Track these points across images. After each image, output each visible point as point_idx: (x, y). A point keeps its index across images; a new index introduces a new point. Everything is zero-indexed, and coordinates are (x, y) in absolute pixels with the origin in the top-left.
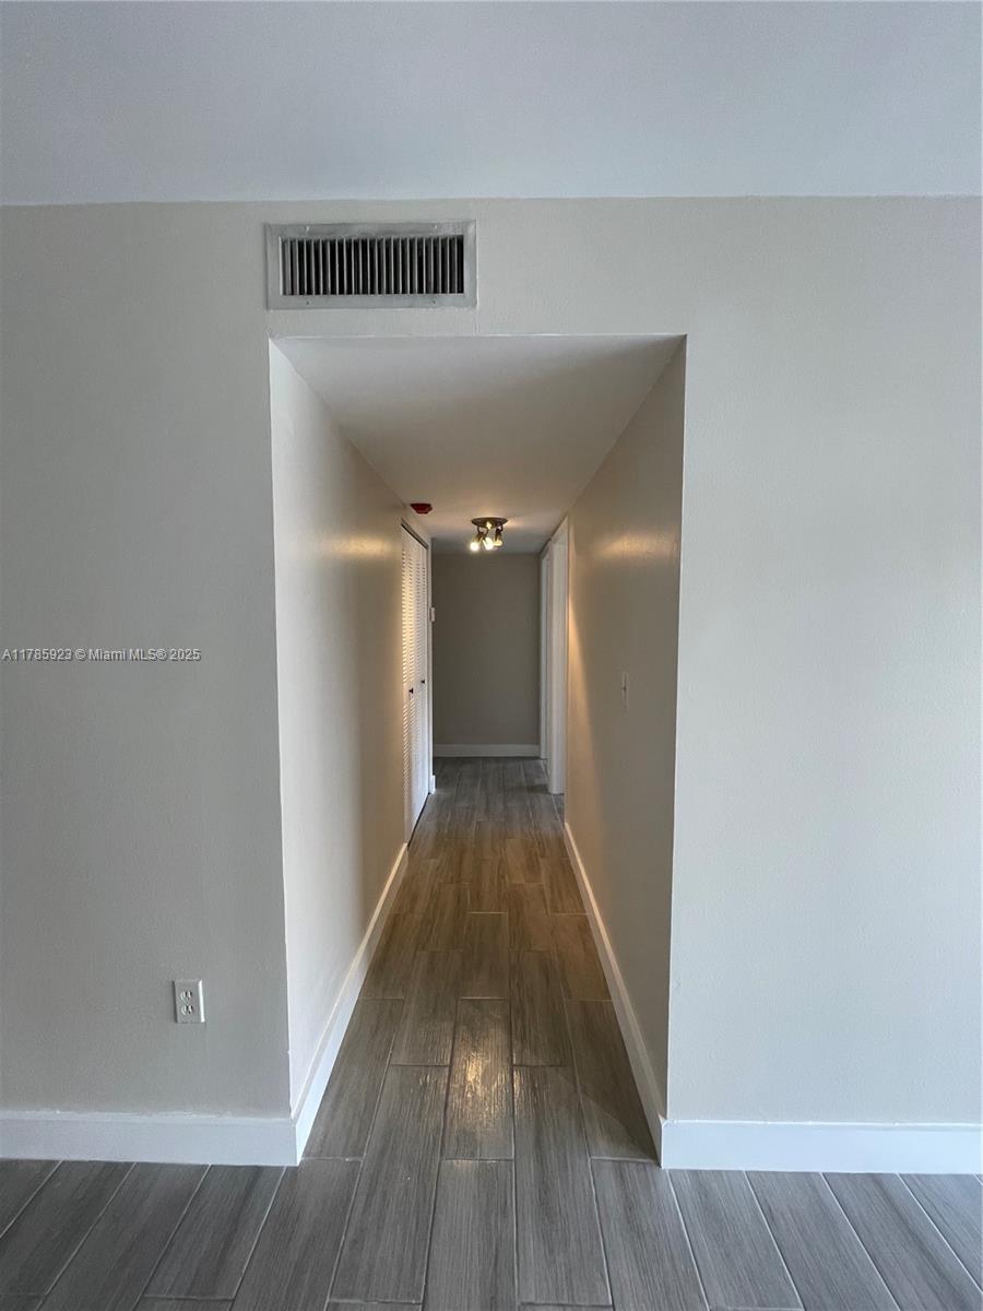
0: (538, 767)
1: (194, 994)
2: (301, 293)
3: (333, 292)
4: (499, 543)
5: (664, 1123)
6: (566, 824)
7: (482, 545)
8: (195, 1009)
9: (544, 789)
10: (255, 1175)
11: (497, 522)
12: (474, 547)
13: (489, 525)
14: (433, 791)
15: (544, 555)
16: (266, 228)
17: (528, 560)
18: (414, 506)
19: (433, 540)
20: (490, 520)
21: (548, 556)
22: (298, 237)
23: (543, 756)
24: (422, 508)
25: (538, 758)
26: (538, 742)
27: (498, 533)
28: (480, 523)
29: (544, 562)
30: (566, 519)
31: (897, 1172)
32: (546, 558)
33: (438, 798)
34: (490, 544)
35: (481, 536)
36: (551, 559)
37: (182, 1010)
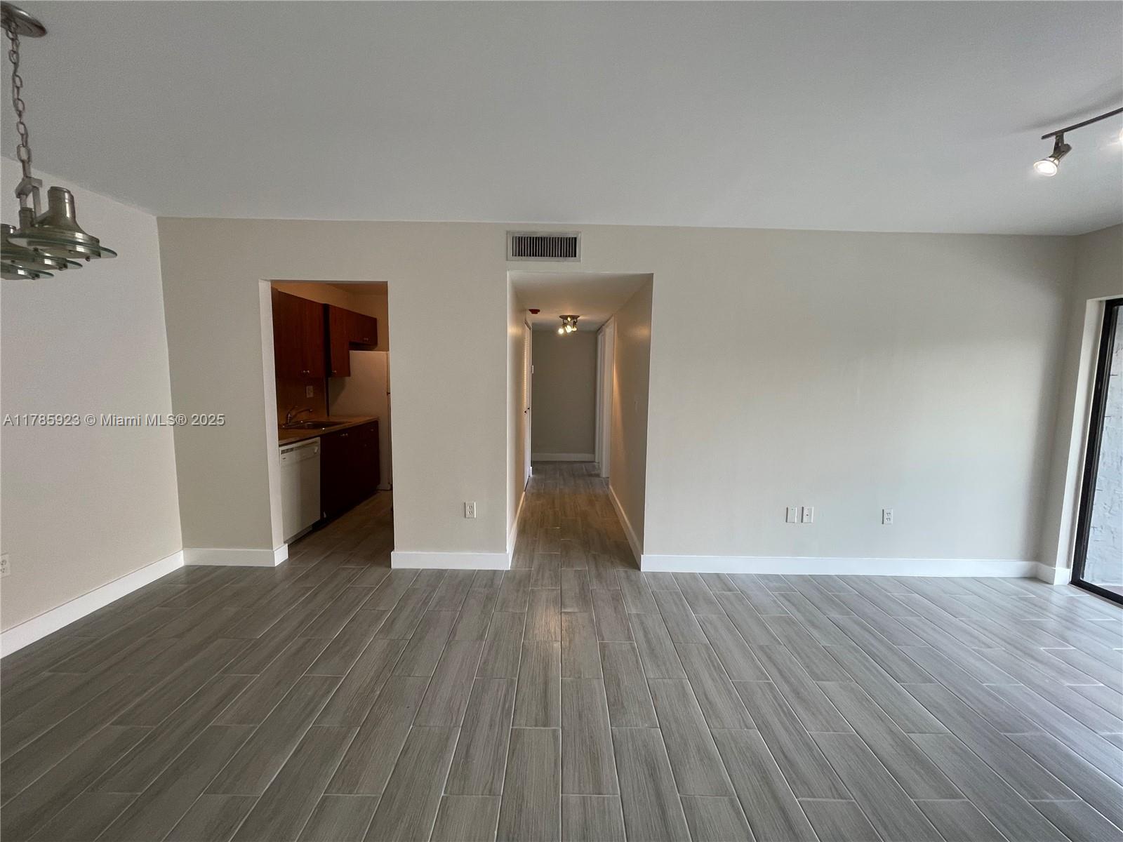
0: (594, 467)
1: (472, 507)
2: (519, 255)
3: (530, 256)
4: (575, 329)
5: (642, 556)
6: (611, 487)
7: (565, 330)
8: (473, 512)
9: (598, 475)
10: (495, 572)
11: (573, 317)
12: (561, 331)
13: (569, 319)
14: (531, 475)
15: (601, 332)
16: (508, 232)
17: (590, 337)
18: (530, 310)
19: (533, 324)
20: (571, 317)
21: (603, 333)
22: (518, 236)
23: (597, 461)
24: (535, 311)
25: (594, 462)
26: (593, 452)
27: (575, 323)
28: (565, 318)
29: (600, 337)
30: (613, 318)
31: (725, 573)
32: (601, 334)
33: (534, 479)
34: (569, 329)
35: (565, 325)
36: (604, 335)
37: (468, 513)
